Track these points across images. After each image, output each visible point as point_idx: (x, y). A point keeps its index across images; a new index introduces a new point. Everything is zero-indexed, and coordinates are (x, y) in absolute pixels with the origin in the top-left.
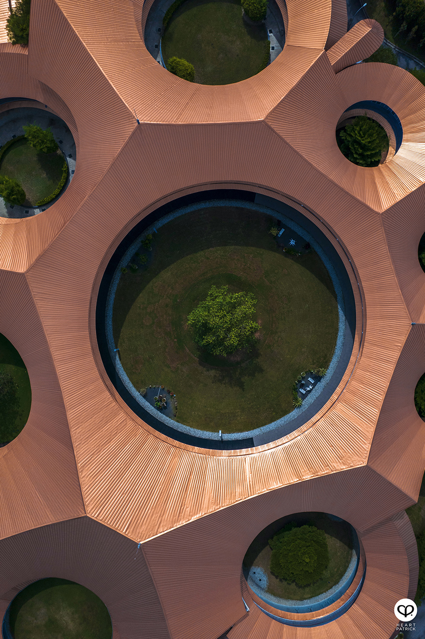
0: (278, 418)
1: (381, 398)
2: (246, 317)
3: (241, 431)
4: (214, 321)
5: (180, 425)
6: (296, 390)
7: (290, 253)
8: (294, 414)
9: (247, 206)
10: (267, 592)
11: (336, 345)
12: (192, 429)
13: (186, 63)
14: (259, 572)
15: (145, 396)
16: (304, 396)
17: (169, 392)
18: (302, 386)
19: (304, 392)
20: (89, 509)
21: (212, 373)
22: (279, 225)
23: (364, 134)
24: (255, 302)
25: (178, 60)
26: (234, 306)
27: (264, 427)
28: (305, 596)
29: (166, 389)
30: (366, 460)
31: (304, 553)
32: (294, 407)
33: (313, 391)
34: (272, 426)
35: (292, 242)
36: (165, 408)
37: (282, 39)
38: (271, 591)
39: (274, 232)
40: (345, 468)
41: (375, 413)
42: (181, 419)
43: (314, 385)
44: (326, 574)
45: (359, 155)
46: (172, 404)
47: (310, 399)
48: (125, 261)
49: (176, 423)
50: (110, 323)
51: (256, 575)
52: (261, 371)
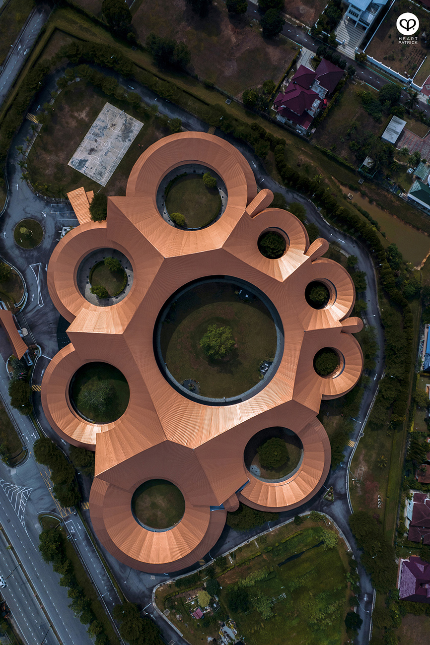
0: (253, 387)
1: (296, 368)
2: (227, 339)
3: (235, 396)
4: (213, 343)
5: (203, 397)
6: (259, 371)
7: (246, 301)
8: (261, 383)
9: (221, 281)
10: (260, 477)
11: (277, 345)
12: (210, 399)
13: (180, 215)
14: (255, 467)
15: (183, 385)
16: (264, 373)
17: (195, 381)
18: (263, 368)
19: (264, 371)
20: (168, 437)
21: (216, 368)
22: (239, 288)
23: (272, 243)
24: (231, 330)
25: (176, 214)
26: (221, 334)
27: (246, 392)
28: (280, 476)
29: (193, 380)
30: (291, 397)
31: (274, 451)
32: (260, 380)
33: (269, 370)
34: (250, 391)
35: (247, 296)
36: (194, 389)
37: (226, 192)
38: (262, 476)
39: (236, 293)
40: (283, 402)
41: (293, 375)
42: (203, 394)
43: (269, 367)
44: (290, 463)
45: (271, 252)
46: (198, 387)
47: (267, 375)
48: (163, 319)
49: (201, 397)
50: (160, 350)
51: (254, 469)
52: (240, 364)
